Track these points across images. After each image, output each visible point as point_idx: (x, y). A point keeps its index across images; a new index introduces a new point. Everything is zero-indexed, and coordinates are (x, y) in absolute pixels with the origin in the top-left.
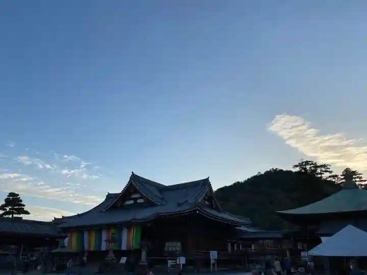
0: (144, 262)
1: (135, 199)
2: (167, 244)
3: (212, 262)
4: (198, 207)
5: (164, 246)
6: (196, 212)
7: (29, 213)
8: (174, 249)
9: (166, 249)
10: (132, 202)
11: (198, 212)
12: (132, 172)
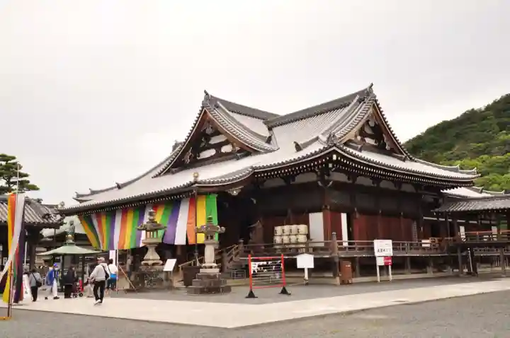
0: (211, 267)
1: (218, 146)
2: (278, 229)
3: (380, 262)
4: (335, 145)
5: (273, 233)
6: (331, 158)
7: (38, 189)
8: (293, 239)
9: (278, 239)
10: (212, 152)
11: (335, 157)
12: (205, 92)
